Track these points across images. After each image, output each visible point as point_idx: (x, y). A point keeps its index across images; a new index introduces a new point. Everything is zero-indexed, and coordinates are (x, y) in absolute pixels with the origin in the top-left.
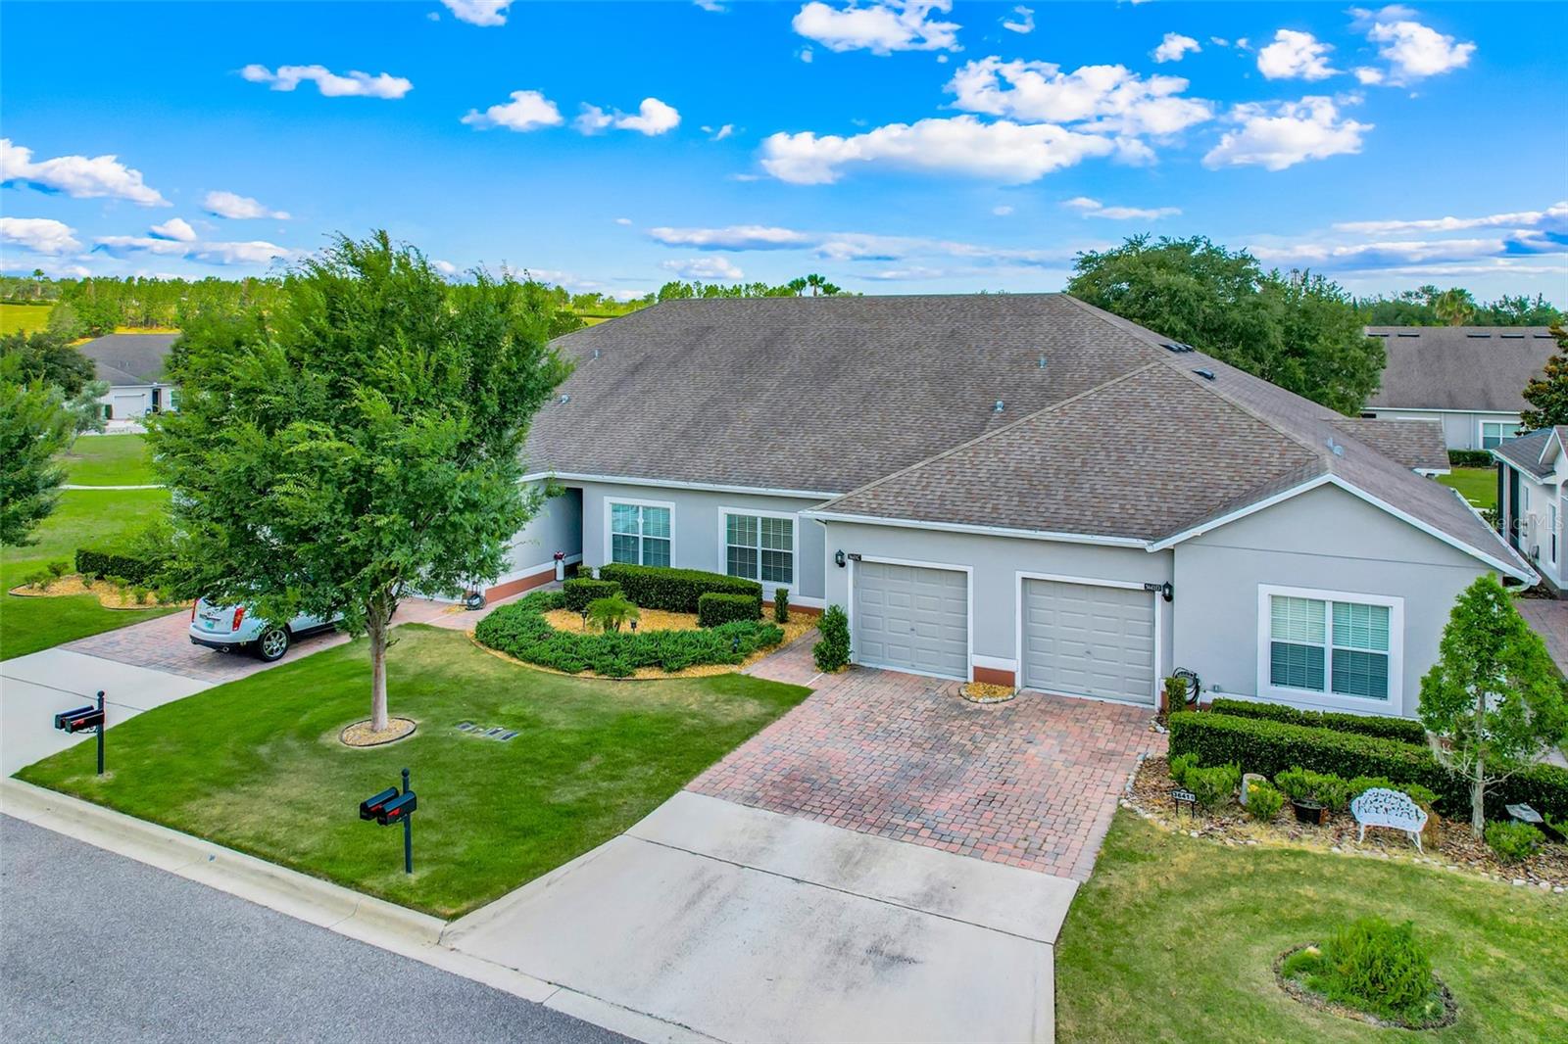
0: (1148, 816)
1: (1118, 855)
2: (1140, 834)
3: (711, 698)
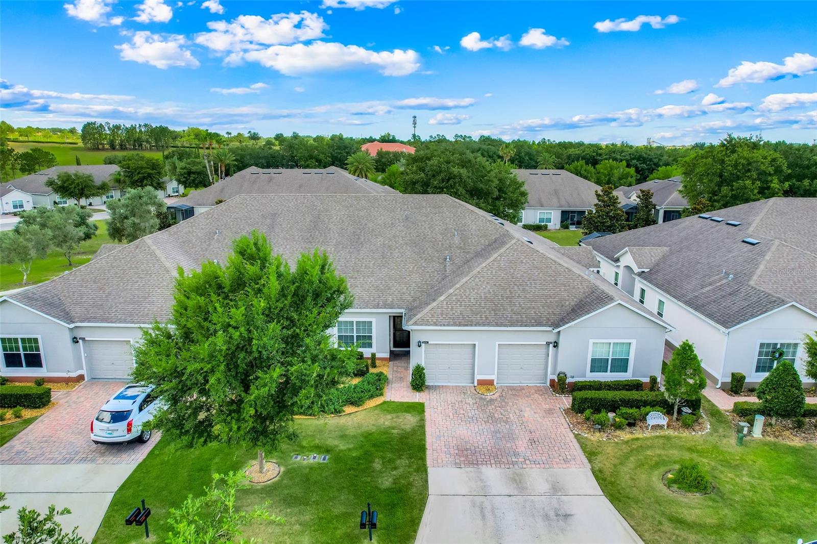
0: (586, 435)
1: (591, 454)
2: (589, 443)
3: (389, 417)
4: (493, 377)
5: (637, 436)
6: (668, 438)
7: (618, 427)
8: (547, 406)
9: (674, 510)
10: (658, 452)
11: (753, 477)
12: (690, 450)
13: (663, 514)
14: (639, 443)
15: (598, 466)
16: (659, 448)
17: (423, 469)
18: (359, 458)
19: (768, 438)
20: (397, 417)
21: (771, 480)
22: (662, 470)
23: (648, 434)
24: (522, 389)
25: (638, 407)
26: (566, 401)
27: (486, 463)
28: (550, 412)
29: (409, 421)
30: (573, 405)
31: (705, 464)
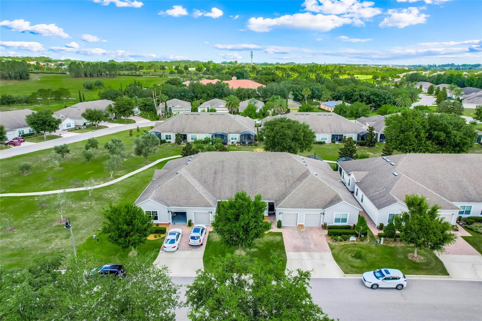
0: (331, 243)
1: (332, 249)
2: (332, 246)
3: (272, 237)
4: (303, 224)
5: (346, 243)
6: (355, 244)
7: (341, 241)
8: (320, 234)
9: (352, 264)
10: (352, 248)
11: (376, 255)
12: (361, 248)
13: (349, 264)
14: (346, 246)
15: (333, 252)
16: (352, 247)
17: (285, 253)
18: (266, 250)
19: (385, 244)
20: (275, 237)
21: (380, 256)
22: (351, 254)
23: (349, 243)
24: (312, 227)
25: (348, 235)
26: (326, 232)
27: (302, 251)
28: (321, 235)
29: (278, 238)
30: (328, 234)
31: (363, 252)
